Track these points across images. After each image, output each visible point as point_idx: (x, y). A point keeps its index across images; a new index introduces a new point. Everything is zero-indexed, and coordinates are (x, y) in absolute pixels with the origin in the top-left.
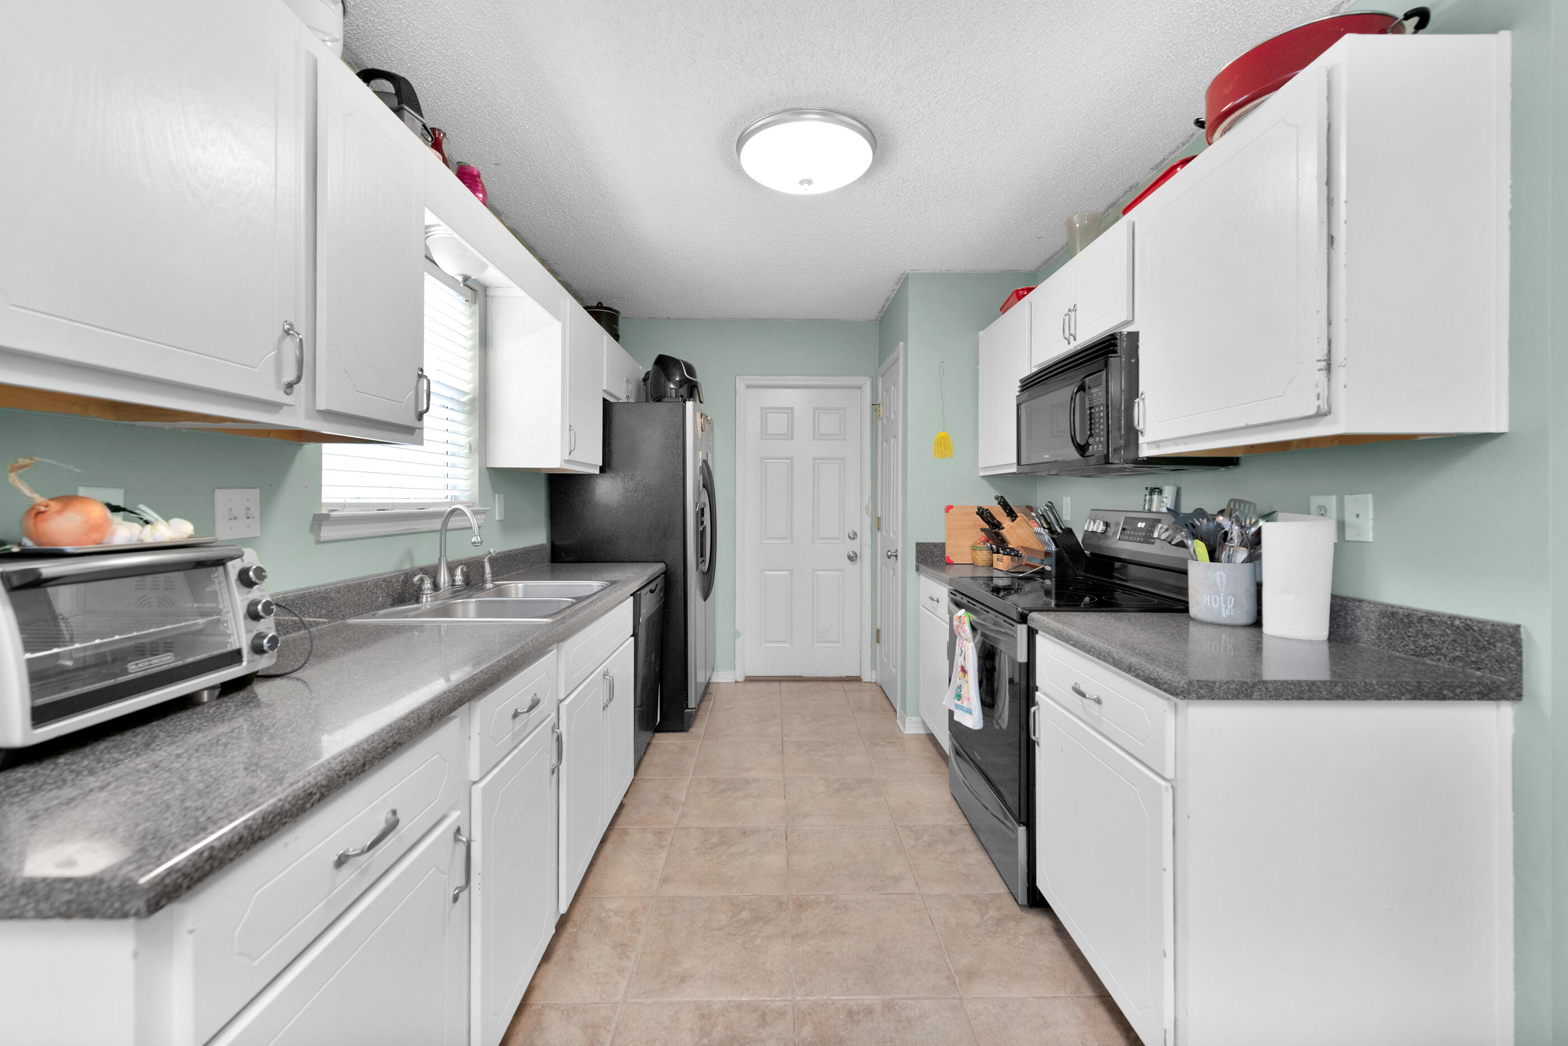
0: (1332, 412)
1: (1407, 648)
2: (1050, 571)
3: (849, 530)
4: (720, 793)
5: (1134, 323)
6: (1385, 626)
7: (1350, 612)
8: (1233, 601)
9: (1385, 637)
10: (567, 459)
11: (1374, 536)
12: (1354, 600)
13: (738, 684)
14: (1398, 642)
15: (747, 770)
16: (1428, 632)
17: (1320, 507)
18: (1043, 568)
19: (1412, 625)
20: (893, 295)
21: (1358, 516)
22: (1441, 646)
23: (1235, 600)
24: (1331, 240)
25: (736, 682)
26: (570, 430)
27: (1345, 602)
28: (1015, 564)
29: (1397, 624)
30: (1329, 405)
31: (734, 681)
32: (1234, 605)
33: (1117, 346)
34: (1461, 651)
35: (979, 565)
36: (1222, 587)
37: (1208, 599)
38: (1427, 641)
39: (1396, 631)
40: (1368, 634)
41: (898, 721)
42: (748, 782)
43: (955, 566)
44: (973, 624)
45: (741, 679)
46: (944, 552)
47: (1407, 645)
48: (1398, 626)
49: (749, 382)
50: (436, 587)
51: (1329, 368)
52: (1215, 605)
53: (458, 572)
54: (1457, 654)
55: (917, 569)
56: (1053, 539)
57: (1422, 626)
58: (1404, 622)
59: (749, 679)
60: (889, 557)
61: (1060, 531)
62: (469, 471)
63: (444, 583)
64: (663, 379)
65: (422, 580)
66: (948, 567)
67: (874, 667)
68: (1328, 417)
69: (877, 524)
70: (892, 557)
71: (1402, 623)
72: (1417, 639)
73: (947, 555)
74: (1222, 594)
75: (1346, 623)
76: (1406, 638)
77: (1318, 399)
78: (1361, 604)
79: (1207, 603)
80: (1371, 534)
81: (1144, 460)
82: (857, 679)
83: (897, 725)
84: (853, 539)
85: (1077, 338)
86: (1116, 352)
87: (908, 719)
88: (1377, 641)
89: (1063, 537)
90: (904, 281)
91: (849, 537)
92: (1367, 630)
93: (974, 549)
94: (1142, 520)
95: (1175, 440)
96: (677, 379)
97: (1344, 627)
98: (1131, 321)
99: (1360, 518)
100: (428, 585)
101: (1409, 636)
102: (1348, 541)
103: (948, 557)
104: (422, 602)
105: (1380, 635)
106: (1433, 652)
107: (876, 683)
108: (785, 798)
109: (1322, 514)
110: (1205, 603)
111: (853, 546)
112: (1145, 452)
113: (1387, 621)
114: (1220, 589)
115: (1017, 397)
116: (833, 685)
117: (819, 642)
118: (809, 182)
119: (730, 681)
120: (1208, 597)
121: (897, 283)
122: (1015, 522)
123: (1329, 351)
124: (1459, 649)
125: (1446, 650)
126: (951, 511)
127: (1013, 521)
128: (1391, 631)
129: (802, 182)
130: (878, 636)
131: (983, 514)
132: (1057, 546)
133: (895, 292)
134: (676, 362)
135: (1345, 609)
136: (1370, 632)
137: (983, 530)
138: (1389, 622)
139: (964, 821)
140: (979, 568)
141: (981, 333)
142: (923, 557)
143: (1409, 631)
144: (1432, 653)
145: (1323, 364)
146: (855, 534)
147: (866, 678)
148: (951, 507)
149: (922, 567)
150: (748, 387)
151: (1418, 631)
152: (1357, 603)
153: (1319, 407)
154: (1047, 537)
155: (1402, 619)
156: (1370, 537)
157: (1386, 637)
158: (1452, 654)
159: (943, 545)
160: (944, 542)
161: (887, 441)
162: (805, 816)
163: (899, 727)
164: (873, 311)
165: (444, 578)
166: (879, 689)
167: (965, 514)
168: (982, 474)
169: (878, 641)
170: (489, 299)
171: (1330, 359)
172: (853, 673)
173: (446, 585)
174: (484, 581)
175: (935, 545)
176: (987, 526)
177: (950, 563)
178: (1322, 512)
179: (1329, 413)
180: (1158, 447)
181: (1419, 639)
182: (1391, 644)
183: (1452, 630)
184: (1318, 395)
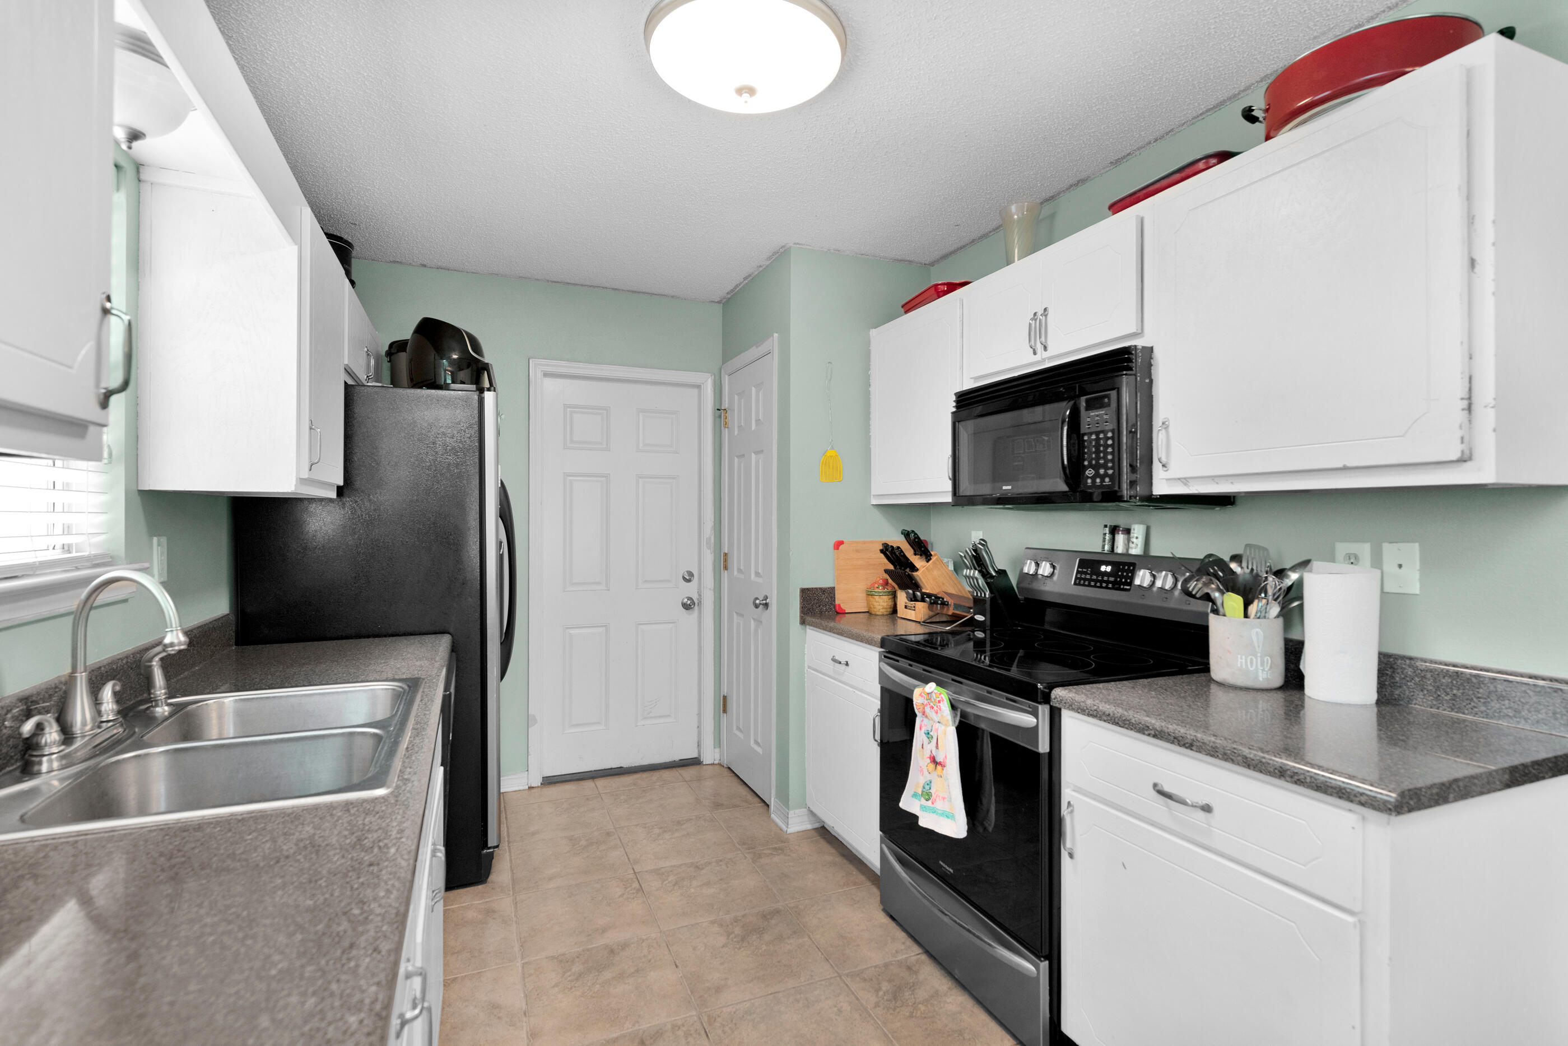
0: (1473, 457)
1: (1476, 709)
2: (985, 620)
3: (682, 571)
4: (577, 979)
5: (1143, 336)
6: (1447, 686)
7: (1399, 671)
8: (1270, 661)
9: (1446, 698)
10: (306, 476)
11: (1421, 588)
12: (1404, 658)
13: (533, 791)
14: (1464, 704)
15: (604, 931)
16: (1504, 693)
17: (1349, 556)
18: (972, 618)
19: (1482, 686)
20: (756, 273)
21: (1400, 566)
22: (1520, 708)
23: (1271, 661)
24: (1472, 263)
25: (531, 788)
26: (311, 428)
27: (1391, 660)
28: (931, 613)
29: (1462, 684)
30: (1471, 450)
31: (527, 787)
32: (1271, 667)
33: (1131, 362)
34: (1546, 713)
35: (878, 613)
36: (1259, 647)
37: (1244, 661)
38: (1503, 703)
39: (1461, 691)
40: (1424, 695)
41: (773, 816)
42: (612, 951)
43: (847, 615)
44: (952, 700)
45: (537, 782)
46: (833, 598)
47: (1475, 707)
48: (1464, 686)
49: (549, 369)
50: (67, 735)
51: (1469, 409)
52: (1251, 667)
53: (107, 693)
54: (1540, 716)
55: (803, 622)
56: (987, 583)
57: (1495, 687)
58: (1472, 682)
59: (549, 781)
60: (757, 606)
61: (994, 574)
62: (104, 498)
63: (84, 723)
64: (432, 354)
65: (40, 727)
66: (838, 617)
67: (718, 743)
68: (1468, 464)
69: (724, 562)
70: (761, 606)
71: (1468, 683)
72: (1489, 700)
73: (837, 602)
74: (1259, 655)
75: (1393, 683)
76: (1475, 699)
77: (1462, 442)
78: (1413, 662)
79: (1241, 665)
80: (1418, 585)
81: (1157, 498)
82: (695, 762)
83: (774, 822)
84: (689, 581)
85: (1049, 348)
86: (1131, 369)
87: (791, 814)
88: (1435, 703)
89: (997, 581)
90: (781, 256)
91: (684, 578)
92: (1422, 691)
93: (870, 594)
94: (1107, 563)
95: (1214, 478)
96: (455, 357)
97: (1391, 687)
98: (1140, 334)
99: (1402, 568)
100: (52, 735)
101: (1479, 698)
102: (1388, 593)
103: (839, 605)
104: (39, 773)
105: (1439, 696)
106: (1511, 714)
107: (720, 764)
108: (677, 966)
109: (1352, 563)
110: (1239, 665)
111: (690, 590)
112: (1160, 488)
113: (1450, 680)
114: (1257, 648)
115: (953, 413)
116: (666, 774)
117: (645, 718)
118: (751, 91)
119: (521, 788)
120: (1244, 657)
121: (769, 258)
122: (931, 562)
123: (1470, 389)
124: (1544, 711)
125: (1526, 712)
126: (842, 547)
127: (928, 562)
128: (1455, 692)
129: (740, 91)
130: (724, 704)
131: (890, 552)
132: (991, 592)
133: (761, 269)
134: (455, 333)
135: (1391, 667)
136: (1426, 692)
137: (886, 571)
138: (1452, 682)
139: (916, 949)
140: (878, 617)
141: (873, 332)
142: (810, 606)
143: (1478, 692)
144: (1508, 715)
145: (1465, 403)
146: (691, 574)
147: (708, 758)
148: (841, 543)
149: (808, 619)
150: (546, 375)
151: (1490, 693)
152: (1408, 662)
153: (1463, 452)
154: (981, 581)
155: (1468, 679)
156: (1416, 589)
157: (1448, 698)
158: (1535, 717)
159: (830, 592)
160: (831, 585)
161: (741, 456)
162: (718, 990)
163: (776, 825)
164: (721, 291)
165: (81, 712)
166: (726, 772)
167: (857, 551)
168: (874, 502)
169: (725, 711)
170: (145, 188)
171: (1470, 398)
172: (692, 754)
173: (88, 727)
174: (152, 701)
175: (823, 590)
176: (891, 567)
177: (840, 613)
178: (1352, 561)
179: (1470, 459)
180: (1185, 484)
181: (1492, 700)
182: (1454, 705)
183: (1534, 692)
184: (1462, 438)
